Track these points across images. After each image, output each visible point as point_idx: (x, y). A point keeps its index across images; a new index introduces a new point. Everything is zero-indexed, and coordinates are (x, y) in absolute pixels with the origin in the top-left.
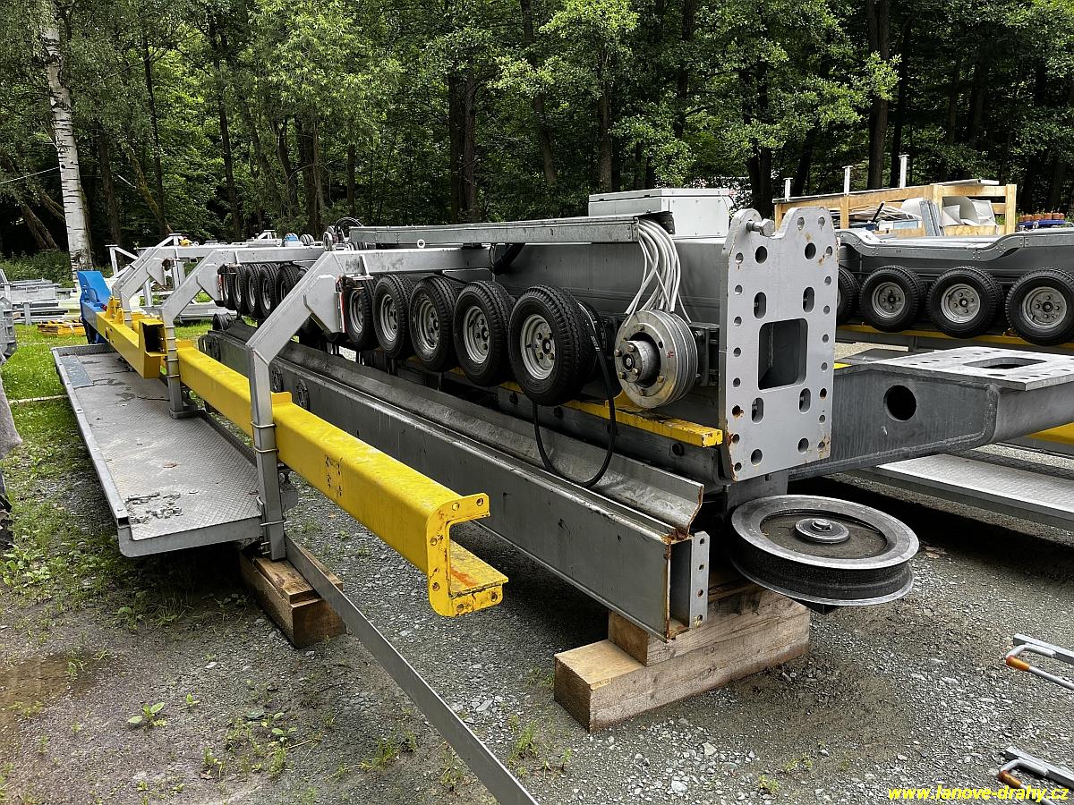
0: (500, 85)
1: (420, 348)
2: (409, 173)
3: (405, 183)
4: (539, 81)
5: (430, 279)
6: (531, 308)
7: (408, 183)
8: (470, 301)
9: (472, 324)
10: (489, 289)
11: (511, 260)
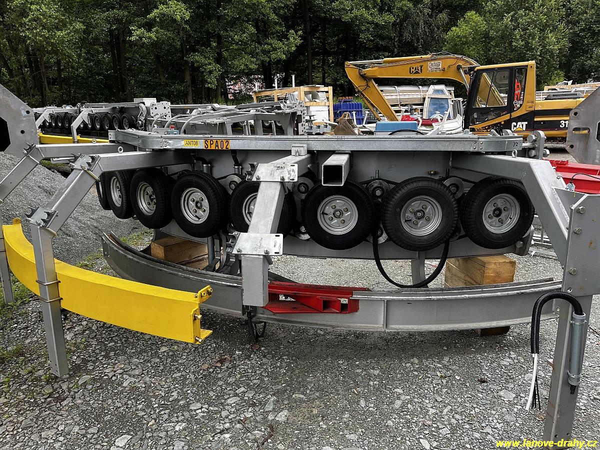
0: (133, 38)
1: (105, 128)
2: (90, 71)
3: (89, 77)
4: (150, 38)
5: (106, 114)
6: (124, 117)
7: (90, 77)
8: (114, 117)
9: (115, 122)
10: (117, 115)
11: (122, 110)
